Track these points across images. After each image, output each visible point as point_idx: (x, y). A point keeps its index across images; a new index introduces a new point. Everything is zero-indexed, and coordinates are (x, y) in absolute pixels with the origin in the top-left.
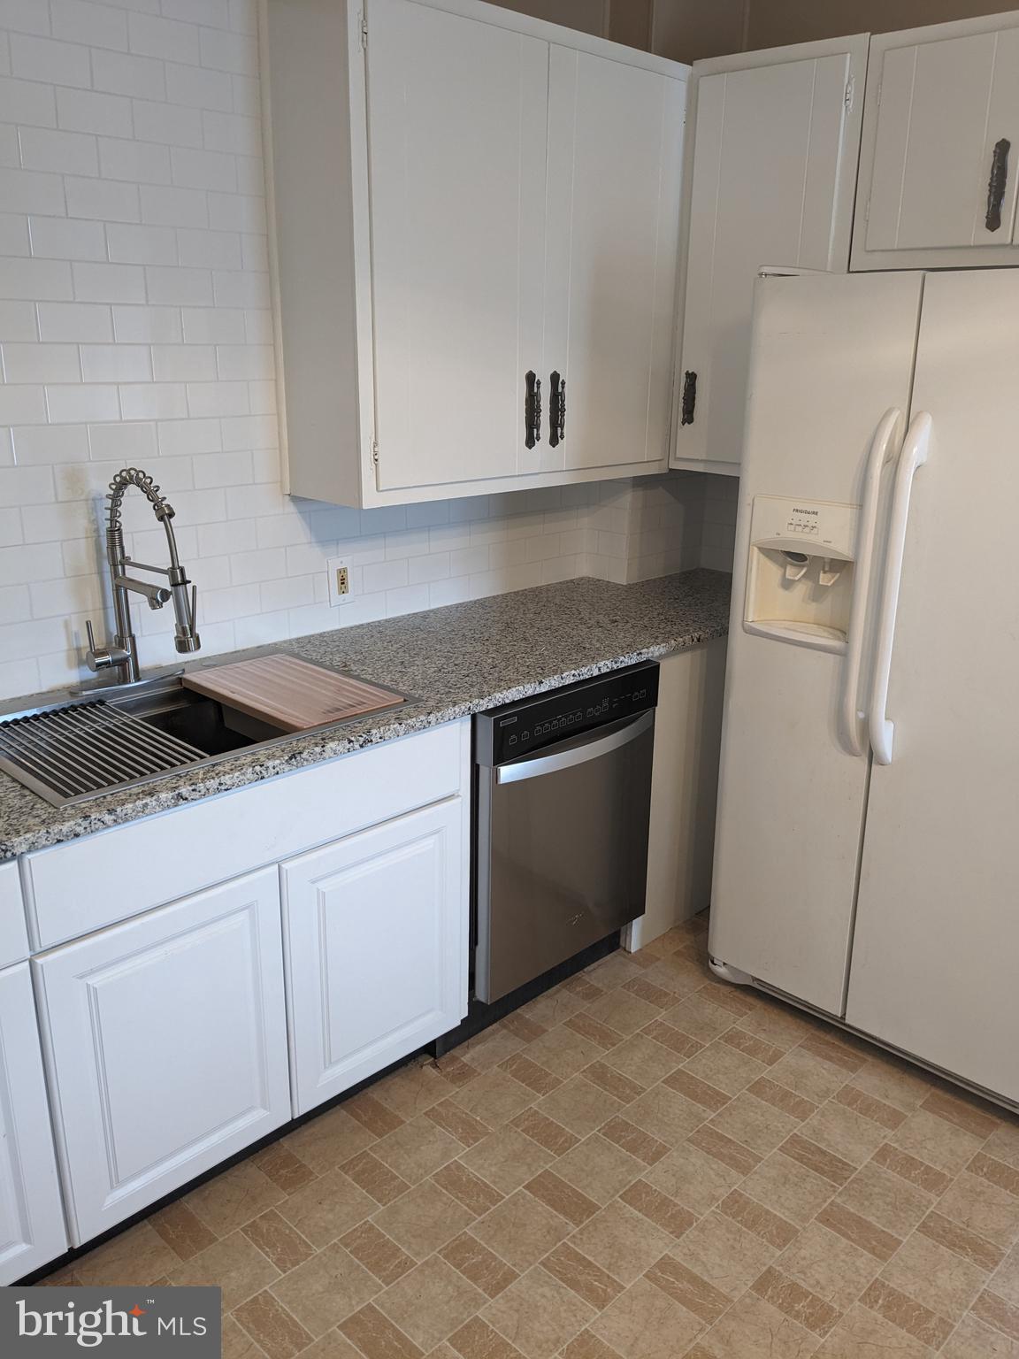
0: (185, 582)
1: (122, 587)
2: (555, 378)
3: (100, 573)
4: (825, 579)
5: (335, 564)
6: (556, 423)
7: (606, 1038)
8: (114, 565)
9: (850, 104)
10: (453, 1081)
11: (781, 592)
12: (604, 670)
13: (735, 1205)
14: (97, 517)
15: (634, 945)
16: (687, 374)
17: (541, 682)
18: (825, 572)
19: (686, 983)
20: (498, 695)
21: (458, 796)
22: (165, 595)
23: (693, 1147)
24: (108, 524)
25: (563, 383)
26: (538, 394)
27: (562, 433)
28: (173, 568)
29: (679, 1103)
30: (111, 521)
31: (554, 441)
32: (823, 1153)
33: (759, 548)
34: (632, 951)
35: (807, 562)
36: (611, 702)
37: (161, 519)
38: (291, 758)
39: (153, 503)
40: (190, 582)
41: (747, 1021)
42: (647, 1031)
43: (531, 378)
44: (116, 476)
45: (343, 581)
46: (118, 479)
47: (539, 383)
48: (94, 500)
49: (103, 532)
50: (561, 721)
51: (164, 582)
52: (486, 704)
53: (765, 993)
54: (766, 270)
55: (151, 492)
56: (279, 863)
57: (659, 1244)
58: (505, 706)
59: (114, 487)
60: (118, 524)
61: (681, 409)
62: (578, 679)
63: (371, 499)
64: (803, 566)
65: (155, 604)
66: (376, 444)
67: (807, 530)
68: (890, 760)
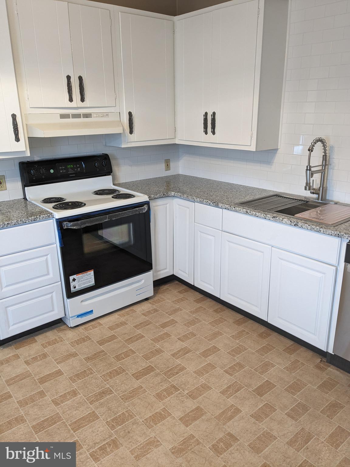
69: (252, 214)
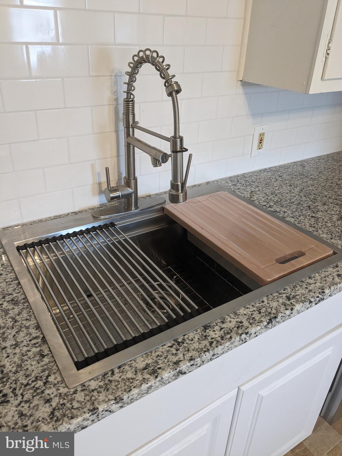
0: (182, 150)
1: (131, 144)
3: (117, 131)
5: (258, 130)
8: (127, 127)
14: (117, 90)
22: (166, 157)
24: (125, 96)
28: (175, 137)
30: (128, 93)
37: (170, 94)
39: (164, 80)
40: (186, 150)
44: (135, 56)
45: (261, 141)
46: (136, 58)
49: (121, 102)
51: (166, 147)
55: (163, 70)
56: (239, 387)
59: (132, 65)
60: (132, 97)
63: (315, 89)
65: (156, 162)
66: (330, 41)
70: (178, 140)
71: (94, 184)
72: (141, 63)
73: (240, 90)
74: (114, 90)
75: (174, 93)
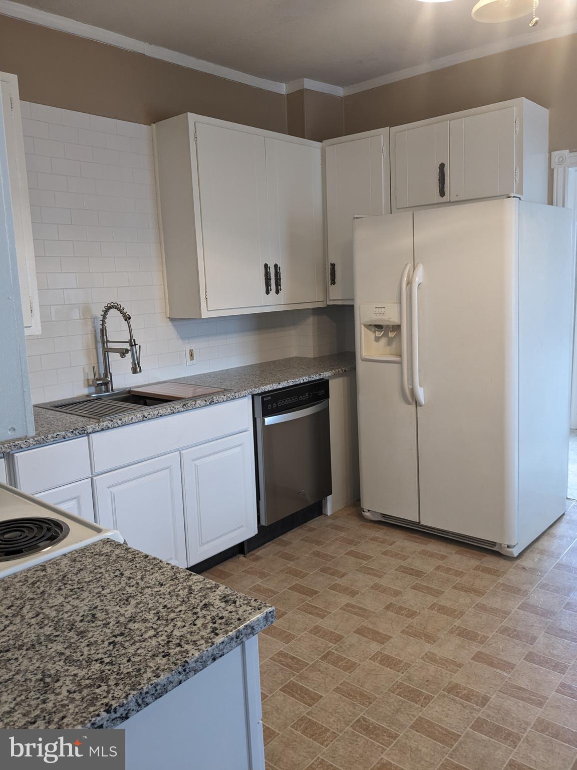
0: (135, 345)
1: (106, 351)
2: (276, 266)
3: (96, 348)
4: (391, 335)
5: (188, 348)
6: (278, 285)
7: (318, 543)
8: (103, 344)
9: (385, 153)
10: (253, 561)
11: (374, 343)
12: (305, 381)
13: (376, 587)
15: (329, 511)
16: (331, 264)
17: (279, 384)
18: (391, 332)
19: (353, 524)
20: (262, 387)
21: (248, 431)
22: (127, 351)
23: (357, 572)
24: (101, 327)
25: (279, 268)
26: (269, 272)
27: (280, 288)
28: (131, 339)
29: (351, 560)
30: (102, 325)
31: (277, 292)
32: (413, 569)
33: (364, 325)
34: (328, 515)
35: (383, 329)
36: (309, 395)
37: (126, 320)
38: (184, 405)
39: (122, 315)
40: (138, 344)
41: (380, 533)
42: (337, 539)
43: (266, 266)
45: (192, 355)
47: (269, 268)
48: (94, 318)
49: (99, 331)
50: (288, 401)
51: (127, 346)
52: (258, 391)
53: (387, 522)
54: (356, 216)
55: (121, 310)
56: (180, 450)
57: (345, 600)
58: (265, 393)
59: (106, 308)
60: (105, 327)
61: (330, 279)
62: (294, 383)
63: (205, 315)
64: (382, 331)
65: (122, 356)
66: (206, 292)
67: (381, 315)
68: (424, 404)
69: (152, 415)
70: (133, 340)
71: (84, 380)
72: (109, 309)
73: (170, 323)
74: (94, 325)
75: (128, 319)
